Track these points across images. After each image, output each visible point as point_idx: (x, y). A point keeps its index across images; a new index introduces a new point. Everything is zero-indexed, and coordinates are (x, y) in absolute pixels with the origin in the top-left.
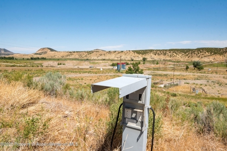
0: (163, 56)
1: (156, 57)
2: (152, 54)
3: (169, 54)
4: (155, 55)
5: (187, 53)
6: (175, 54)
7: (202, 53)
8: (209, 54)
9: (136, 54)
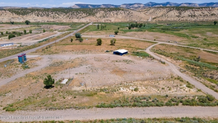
0: (47, 18)
1: (40, 19)
2: (34, 15)
3: (52, 15)
4: (38, 16)
5: (68, 14)
6: (57, 15)
7: (80, 14)
8: (85, 16)
9: (15, 15)
